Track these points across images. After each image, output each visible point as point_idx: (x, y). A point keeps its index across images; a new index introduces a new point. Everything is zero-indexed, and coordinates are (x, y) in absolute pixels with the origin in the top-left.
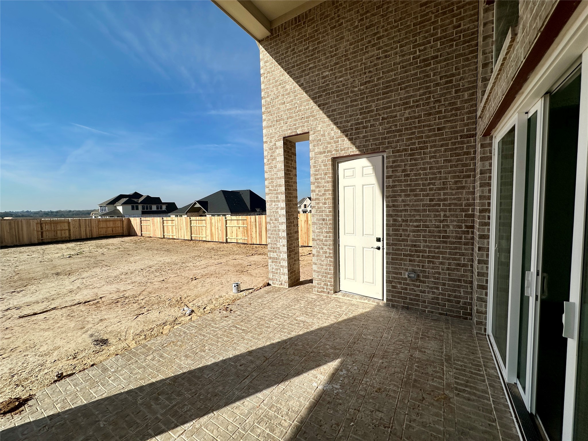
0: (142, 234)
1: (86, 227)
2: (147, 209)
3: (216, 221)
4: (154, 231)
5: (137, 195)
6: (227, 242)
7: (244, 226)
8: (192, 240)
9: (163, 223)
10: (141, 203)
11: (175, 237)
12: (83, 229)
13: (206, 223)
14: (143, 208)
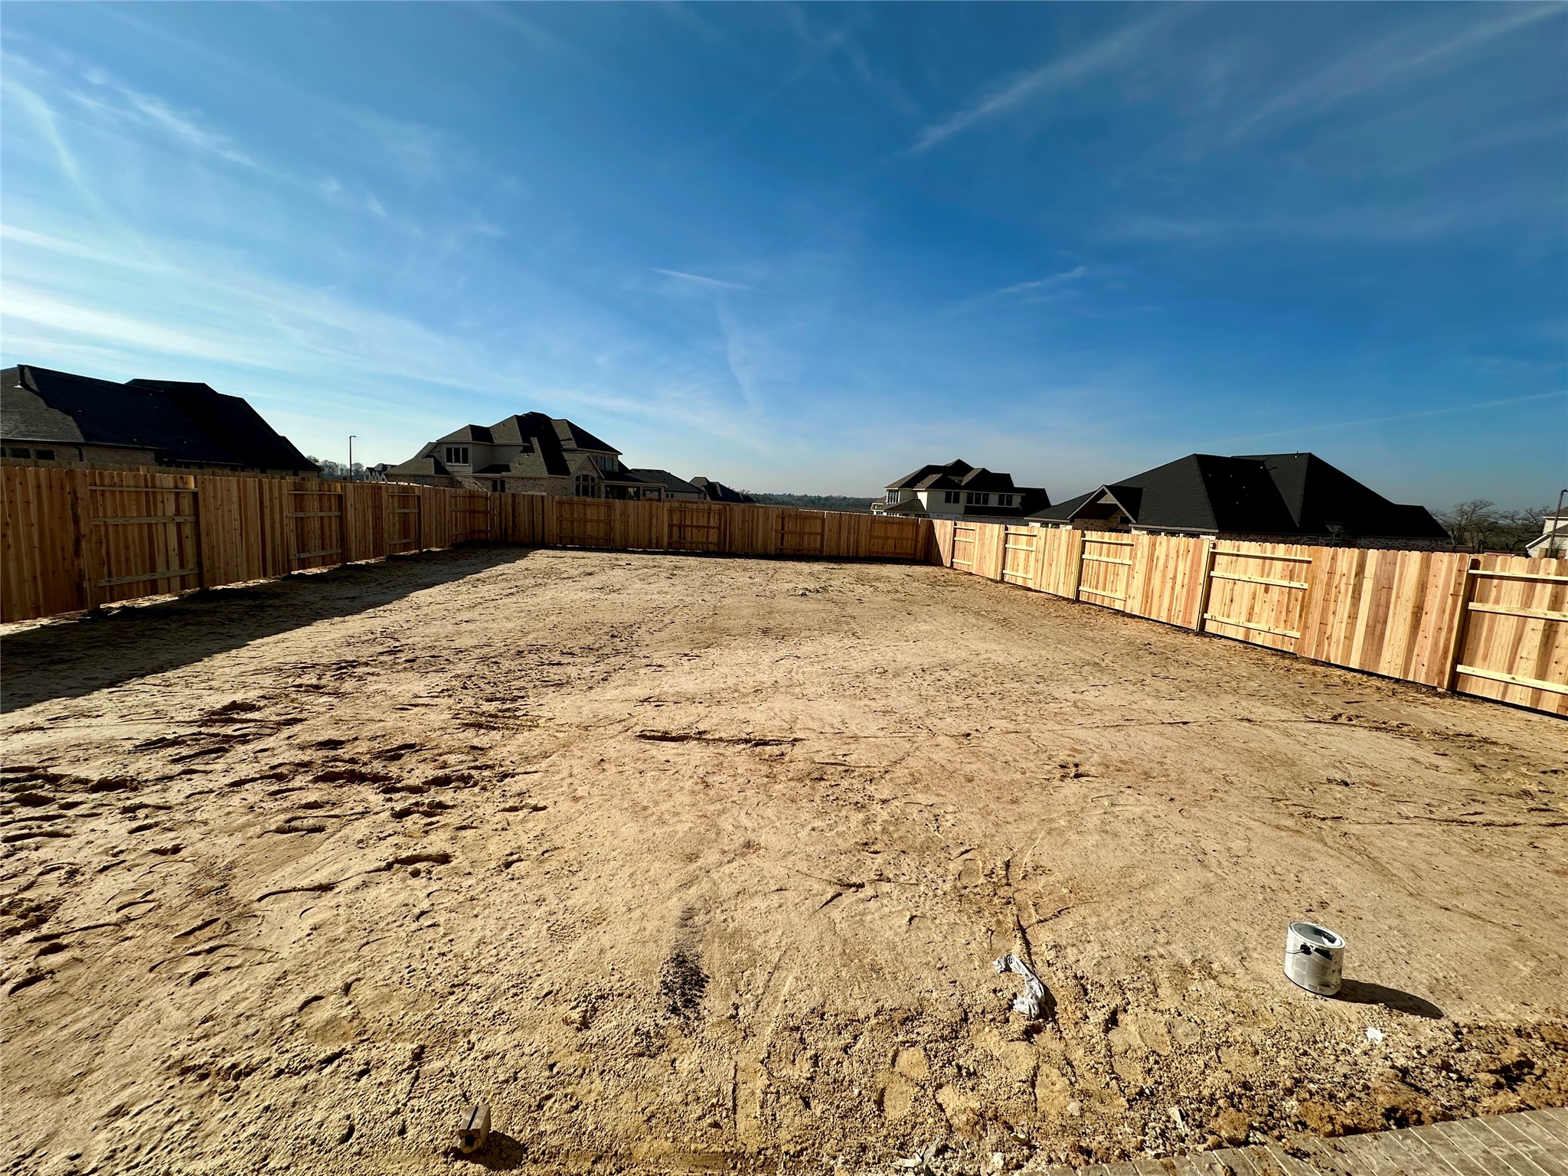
0: (952, 563)
1: (849, 533)
2: (978, 502)
3: (1173, 554)
4: (982, 558)
5: (960, 467)
6: (1201, 631)
7: (1294, 584)
8: (1077, 601)
9: (1006, 542)
10: (968, 486)
11: (1030, 585)
12: (844, 536)
13: (1133, 557)
14: (969, 500)
